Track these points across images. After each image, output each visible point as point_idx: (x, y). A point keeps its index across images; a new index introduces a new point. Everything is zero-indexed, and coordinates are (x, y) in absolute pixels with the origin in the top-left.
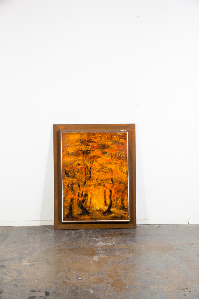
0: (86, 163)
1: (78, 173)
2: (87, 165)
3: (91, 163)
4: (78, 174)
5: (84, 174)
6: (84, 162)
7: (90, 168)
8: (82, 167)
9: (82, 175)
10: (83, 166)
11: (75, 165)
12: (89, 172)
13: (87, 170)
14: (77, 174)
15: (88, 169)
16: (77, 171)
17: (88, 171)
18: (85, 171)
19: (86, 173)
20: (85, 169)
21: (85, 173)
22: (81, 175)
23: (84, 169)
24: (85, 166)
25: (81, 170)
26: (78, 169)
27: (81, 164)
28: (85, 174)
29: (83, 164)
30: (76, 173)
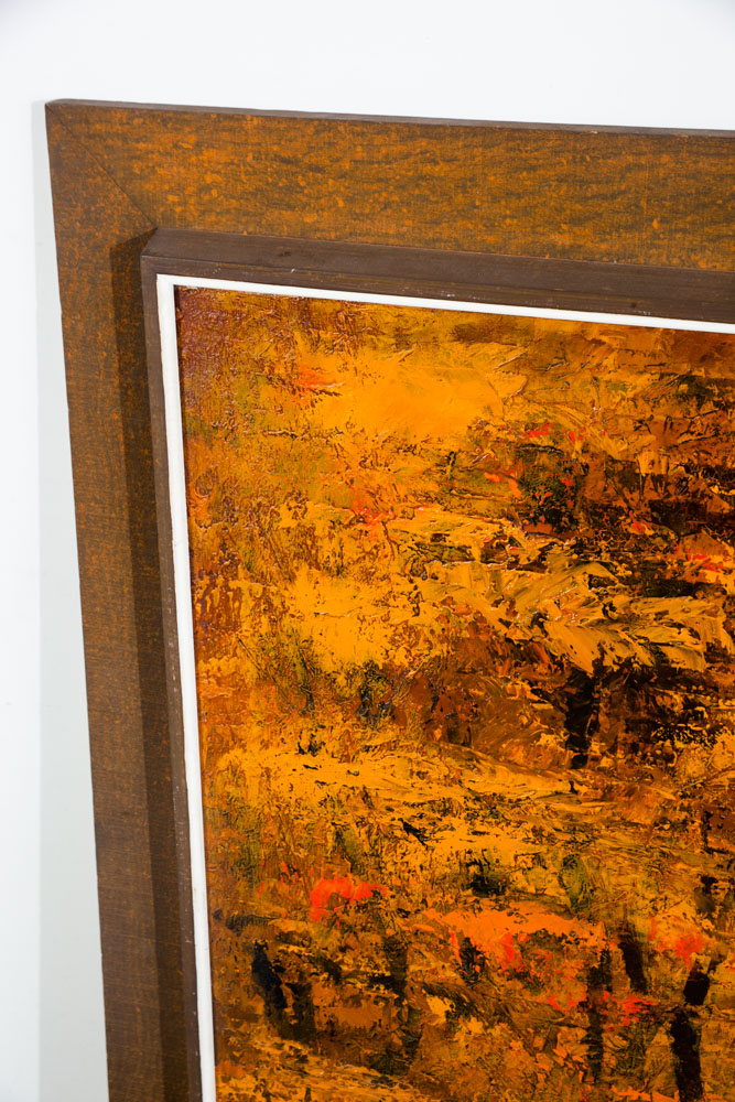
0: (609, 880)
1: (463, 1009)
2: (641, 924)
3: (706, 908)
4: (475, 1026)
5: (572, 1045)
6: (569, 863)
7: (680, 977)
8: (541, 938)
9: (545, 1063)
10: (558, 925)
11: (416, 887)
12: (663, 1039)
13: (623, 996)
14: (447, 1032)
15: (640, 984)
16: (451, 975)
17: (651, 1017)
18: (595, 1013)
19: (612, 1041)
20: (598, 978)
21: (594, 1041)
22: (516, 1058)
23: (572, 967)
24: (594, 937)
25: (520, 975)
26: (470, 953)
27: (519, 880)
28: (596, 1067)
29: (552, 890)
30: (439, 1007)
